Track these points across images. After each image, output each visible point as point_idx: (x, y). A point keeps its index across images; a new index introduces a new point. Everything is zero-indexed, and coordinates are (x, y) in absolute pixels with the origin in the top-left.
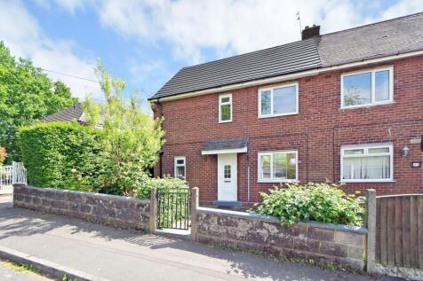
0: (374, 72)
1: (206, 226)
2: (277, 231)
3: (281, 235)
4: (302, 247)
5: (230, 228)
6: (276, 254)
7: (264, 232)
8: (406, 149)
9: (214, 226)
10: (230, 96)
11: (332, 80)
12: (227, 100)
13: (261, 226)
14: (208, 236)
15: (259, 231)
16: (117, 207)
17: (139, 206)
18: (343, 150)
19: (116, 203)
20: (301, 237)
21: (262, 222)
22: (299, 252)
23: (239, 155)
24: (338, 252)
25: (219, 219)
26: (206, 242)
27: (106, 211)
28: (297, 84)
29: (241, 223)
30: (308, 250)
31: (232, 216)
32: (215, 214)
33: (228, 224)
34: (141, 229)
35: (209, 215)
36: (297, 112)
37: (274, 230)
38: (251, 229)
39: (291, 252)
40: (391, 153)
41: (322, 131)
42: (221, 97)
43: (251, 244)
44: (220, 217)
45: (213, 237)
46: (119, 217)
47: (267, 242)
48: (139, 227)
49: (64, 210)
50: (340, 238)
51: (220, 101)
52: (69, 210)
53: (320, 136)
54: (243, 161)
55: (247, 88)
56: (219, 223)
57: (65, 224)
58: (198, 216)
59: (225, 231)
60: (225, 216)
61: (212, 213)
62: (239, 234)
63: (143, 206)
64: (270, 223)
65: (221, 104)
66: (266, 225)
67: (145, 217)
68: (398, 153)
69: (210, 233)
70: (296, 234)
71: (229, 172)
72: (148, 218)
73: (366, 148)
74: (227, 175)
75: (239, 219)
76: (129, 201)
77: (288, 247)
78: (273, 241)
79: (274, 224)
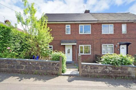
0: (109, 25)
1: (86, 70)
2: (112, 69)
3: (113, 70)
4: (119, 74)
5: (95, 70)
6: (112, 77)
7: (107, 70)
8: (117, 46)
9: (89, 70)
10: (70, 25)
11: (100, 25)
12: (69, 26)
13: (106, 68)
14: (87, 74)
15: (106, 70)
16: (41, 65)
17: (53, 64)
18: (102, 45)
19: (40, 63)
20: (119, 70)
21: (107, 67)
22: (118, 75)
23: (73, 46)
24: (129, 73)
25: (91, 67)
26: (86, 76)
27: (34, 68)
28: (90, 25)
29: (99, 68)
30: (121, 74)
31: (96, 65)
32: (89, 65)
33: (94, 68)
34: (55, 74)
35: (87, 66)
36: (90, 33)
37: (111, 69)
38: (103, 69)
39: (116, 76)
40: (113, 47)
41: (97, 39)
42: (66, 25)
43: (103, 74)
44: (91, 66)
45: (89, 74)
46: (42, 69)
47: (108, 73)
48: (54, 73)
49: (3, 69)
50: (130, 69)
51: (66, 27)
52: (8, 69)
53: (97, 41)
54: (74, 47)
55: (75, 24)
56: (91, 68)
57: (10, 76)
58: (82, 66)
59: (93, 71)
60: (94, 65)
61: (88, 65)
62: (99, 72)
63: (56, 64)
64: (109, 67)
65: (66, 28)
66: (108, 67)
67: (57, 69)
68: (115, 46)
69: (87, 72)
70: (118, 69)
71: (69, 51)
72: (59, 69)
73: (108, 45)
74: (69, 52)
75: (99, 66)
76: (48, 62)
77: (115, 74)
78: (110, 73)
79: (111, 67)
